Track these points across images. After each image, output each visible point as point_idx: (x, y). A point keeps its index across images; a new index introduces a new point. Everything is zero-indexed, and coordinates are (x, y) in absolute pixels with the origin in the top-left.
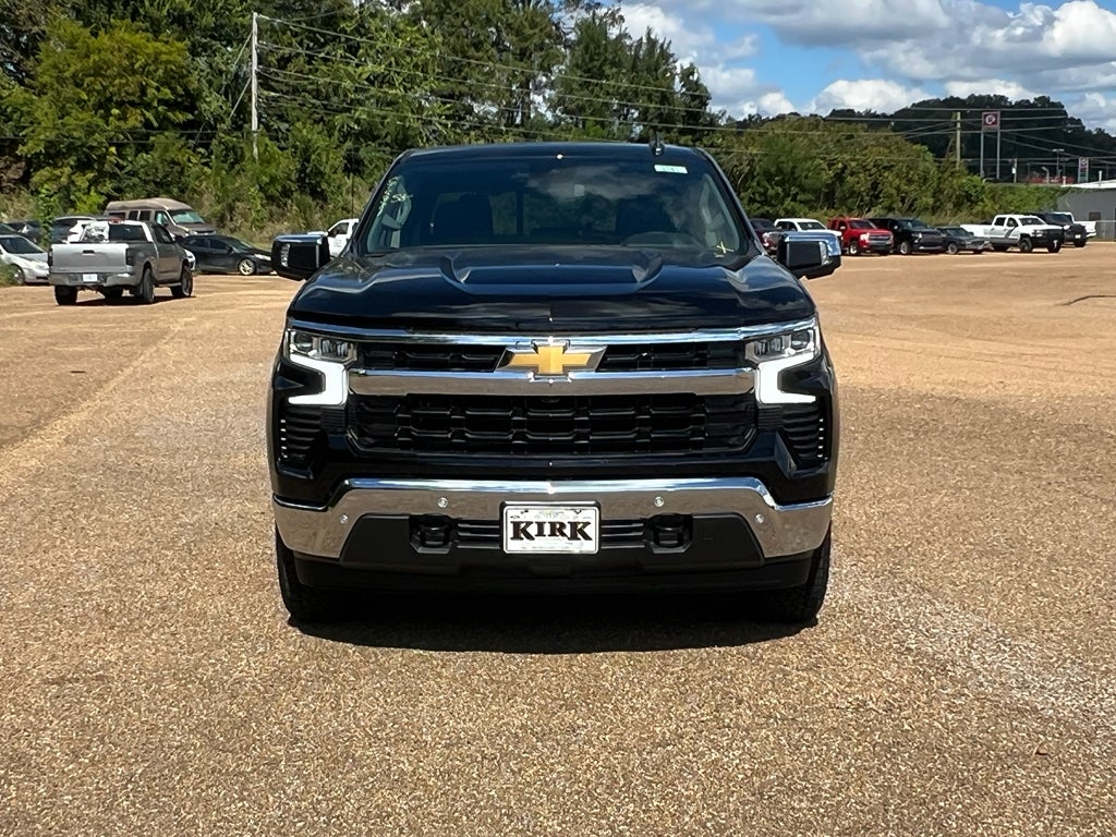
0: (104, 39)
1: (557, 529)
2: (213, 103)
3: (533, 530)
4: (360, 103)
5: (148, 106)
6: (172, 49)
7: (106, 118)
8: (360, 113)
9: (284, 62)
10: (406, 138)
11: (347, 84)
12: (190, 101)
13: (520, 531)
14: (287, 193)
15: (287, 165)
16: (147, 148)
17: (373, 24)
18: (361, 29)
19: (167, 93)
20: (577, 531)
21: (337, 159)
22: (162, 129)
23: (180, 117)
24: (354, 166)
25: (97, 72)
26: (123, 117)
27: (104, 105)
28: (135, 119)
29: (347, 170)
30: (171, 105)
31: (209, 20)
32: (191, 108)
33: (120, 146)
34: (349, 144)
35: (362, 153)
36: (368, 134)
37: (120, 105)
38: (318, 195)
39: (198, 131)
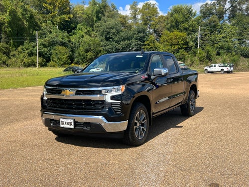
0: (172, 34)
1: (68, 123)
2: (191, 44)
3: (64, 123)
4: (220, 42)
5: (179, 45)
6: (184, 34)
7: (171, 47)
8: (220, 44)
9: (205, 35)
10: (229, 48)
11: (218, 38)
12: (187, 43)
13: (62, 123)
14: (203, 59)
15: (204, 54)
16: (178, 52)
17: (224, 27)
18: (221, 28)
19: (182, 42)
20: (71, 124)
21: (215, 53)
22: (181, 49)
23: (185, 46)
24: (218, 54)
25: (170, 39)
26: (174, 47)
27: (171, 45)
28: (177, 47)
29: (217, 55)
30: (183, 44)
31: (191, 28)
32: (187, 45)
33: (174, 52)
34: (218, 50)
35: (220, 51)
36: (222, 48)
37: (174, 45)
38: (210, 60)
39: (188, 49)
